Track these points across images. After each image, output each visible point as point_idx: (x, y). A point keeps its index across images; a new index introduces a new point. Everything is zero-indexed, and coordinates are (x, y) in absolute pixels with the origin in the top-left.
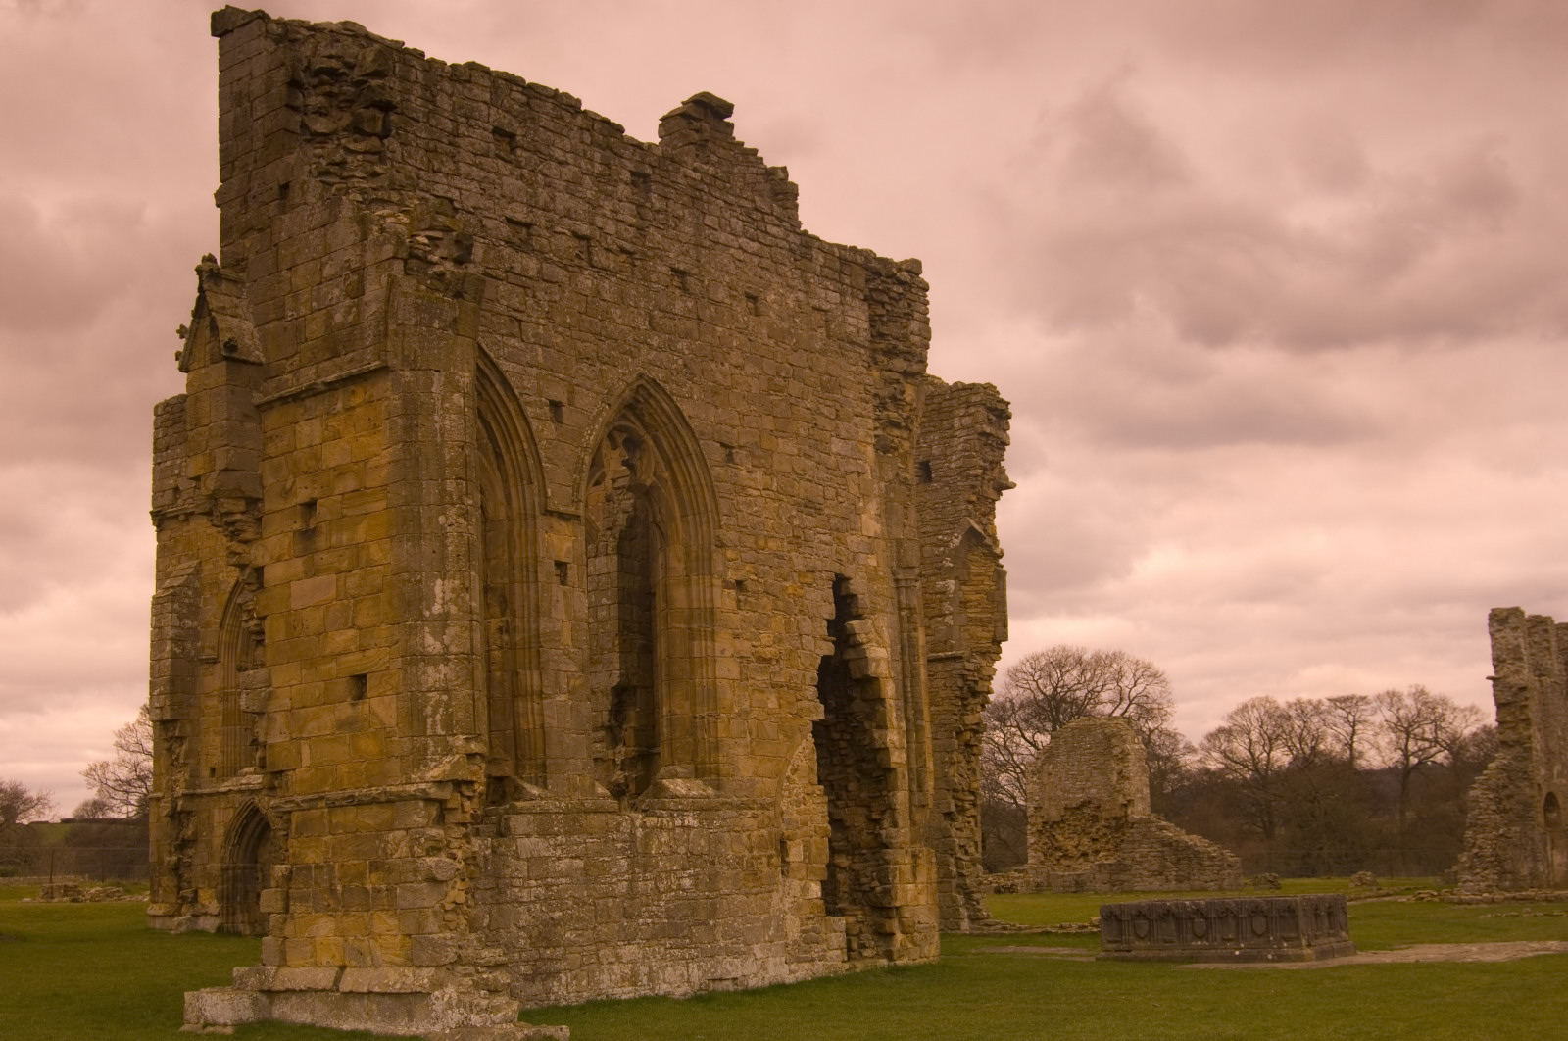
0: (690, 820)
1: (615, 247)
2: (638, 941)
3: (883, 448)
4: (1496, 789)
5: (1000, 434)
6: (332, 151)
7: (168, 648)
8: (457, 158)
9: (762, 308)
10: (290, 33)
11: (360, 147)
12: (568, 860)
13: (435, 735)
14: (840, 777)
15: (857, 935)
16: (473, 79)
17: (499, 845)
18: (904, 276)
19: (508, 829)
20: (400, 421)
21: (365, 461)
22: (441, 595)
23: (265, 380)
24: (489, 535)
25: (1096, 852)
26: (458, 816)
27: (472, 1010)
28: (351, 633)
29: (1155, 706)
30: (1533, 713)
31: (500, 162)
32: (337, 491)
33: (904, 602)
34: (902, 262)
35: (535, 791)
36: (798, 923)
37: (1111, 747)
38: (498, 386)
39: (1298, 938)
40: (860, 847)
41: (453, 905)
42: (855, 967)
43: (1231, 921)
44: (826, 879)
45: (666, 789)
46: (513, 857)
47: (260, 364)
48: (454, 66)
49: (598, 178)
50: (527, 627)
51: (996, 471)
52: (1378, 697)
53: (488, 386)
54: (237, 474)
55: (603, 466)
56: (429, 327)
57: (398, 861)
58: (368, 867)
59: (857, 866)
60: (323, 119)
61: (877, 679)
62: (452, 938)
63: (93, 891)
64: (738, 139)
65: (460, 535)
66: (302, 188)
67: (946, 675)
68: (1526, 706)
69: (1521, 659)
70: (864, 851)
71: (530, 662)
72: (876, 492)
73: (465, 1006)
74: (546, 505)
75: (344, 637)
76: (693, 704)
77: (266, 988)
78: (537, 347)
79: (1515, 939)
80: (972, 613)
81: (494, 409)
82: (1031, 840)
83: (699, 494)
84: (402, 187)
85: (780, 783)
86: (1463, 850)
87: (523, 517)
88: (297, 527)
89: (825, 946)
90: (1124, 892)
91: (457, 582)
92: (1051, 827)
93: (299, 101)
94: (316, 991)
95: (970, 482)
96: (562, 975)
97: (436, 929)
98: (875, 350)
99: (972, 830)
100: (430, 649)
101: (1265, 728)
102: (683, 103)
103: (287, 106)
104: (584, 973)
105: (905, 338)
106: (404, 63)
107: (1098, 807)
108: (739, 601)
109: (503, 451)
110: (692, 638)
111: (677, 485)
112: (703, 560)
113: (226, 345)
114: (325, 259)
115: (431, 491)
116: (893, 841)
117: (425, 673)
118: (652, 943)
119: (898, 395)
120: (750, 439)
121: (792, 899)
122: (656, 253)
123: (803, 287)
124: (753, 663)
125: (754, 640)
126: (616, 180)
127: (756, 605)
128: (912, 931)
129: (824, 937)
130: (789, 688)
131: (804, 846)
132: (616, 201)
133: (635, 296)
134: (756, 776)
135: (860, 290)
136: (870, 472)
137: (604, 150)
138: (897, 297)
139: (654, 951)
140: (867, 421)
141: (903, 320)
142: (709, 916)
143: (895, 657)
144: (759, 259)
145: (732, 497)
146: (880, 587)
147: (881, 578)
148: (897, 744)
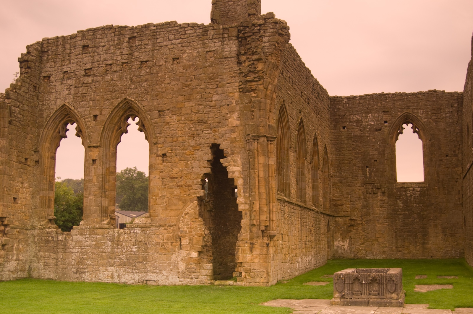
0: (137, 231)
1: (120, 63)
2: (114, 266)
8: (70, 59)
9: (181, 61)
12: (90, 242)
35: (81, 223)
36: (185, 265)
46: (71, 241)
49: (116, 45)
61: (234, 179)
72: (238, 109)
74: (88, 145)
85: (179, 218)
89: (198, 274)
96: (86, 273)
104: (94, 273)
108: (163, 160)
118: (119, 267)
119: (252, 70)
120: (172, 106)
121: (182, 257)
122: (136, 59)
123: (202, 46)
124: (169, 180)
125: (170, 172)
126: (122, 43)
127: (171, 160)
128: (250, 272)
129: (198, 271)
130: (185, 186)
131: (189, 239)
132: (122, 49)
133: (126, 75)
134: (168, 216)
135: (233, 37)
136: (234, 103)
137: (120, 35)
138: (257, 31)
139: (120, 269)
140: (234, 84)
141: (260, 39)
142: (144, 260)
143: (245, 170)
144: (181, 44)
145: (162, 127)
146: (237, 144)
147: (239, 141)
148: (243, 202)
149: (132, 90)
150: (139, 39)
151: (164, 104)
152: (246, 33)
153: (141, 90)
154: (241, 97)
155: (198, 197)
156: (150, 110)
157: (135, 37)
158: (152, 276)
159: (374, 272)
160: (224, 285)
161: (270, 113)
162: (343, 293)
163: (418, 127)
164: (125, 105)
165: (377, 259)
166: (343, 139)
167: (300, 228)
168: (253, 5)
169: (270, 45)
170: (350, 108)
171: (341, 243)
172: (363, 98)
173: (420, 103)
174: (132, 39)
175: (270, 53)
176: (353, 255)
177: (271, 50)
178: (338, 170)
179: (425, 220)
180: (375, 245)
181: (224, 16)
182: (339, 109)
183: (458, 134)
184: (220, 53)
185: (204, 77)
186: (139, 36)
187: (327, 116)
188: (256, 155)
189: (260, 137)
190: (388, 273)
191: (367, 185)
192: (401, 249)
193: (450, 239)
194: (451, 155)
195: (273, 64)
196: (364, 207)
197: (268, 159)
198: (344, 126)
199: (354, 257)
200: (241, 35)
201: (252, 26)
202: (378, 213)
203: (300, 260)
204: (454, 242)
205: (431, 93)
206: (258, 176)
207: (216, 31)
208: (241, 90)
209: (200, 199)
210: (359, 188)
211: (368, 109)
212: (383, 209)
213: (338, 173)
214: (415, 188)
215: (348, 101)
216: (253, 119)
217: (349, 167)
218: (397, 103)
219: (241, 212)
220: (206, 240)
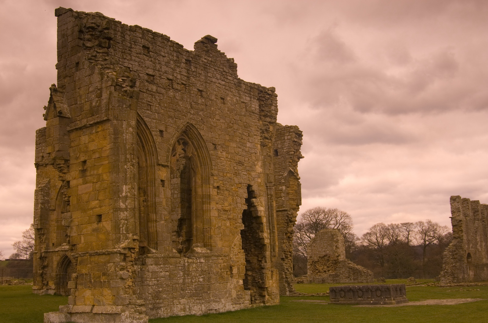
0: (202, 260)
1: (180, 83)
2: (186, 298)
3: (263, 145)
4: (452, 252)
5: (299, 141)
6: (93, 52)
7: (40, 206)
8: (131, 55)
9: (226, 102)
10: (80, 16)
11: (101, 51)
12: (164, 273)
13: (123, 233)
14: (249, 247)
15: (254, 296)
16: (137, 30)
17: (143, 268)
18: (270, 92)
19: (145, 263)
20: (113, 136)
21: (102, 148)
22: (125, 190)
23: (71, 123)
24: (140, 171)
25: (329, 271)
26: (130, 259)
27: (134, 319)
28: (97, 202)
29: (347, 225)
30: (464, 228)
31: (145, 56)
32: (93, 158)
33: (269, 193)
34: (269, 88)
35: (154, 251)
36: (235, 292)
37: (333, 238)
38: (143, 125)
39: (391, 298)
40: (255, 269)
41: (128, 286)
42: (253, 306)
43: (370, 292)
44: (244, 279)
45: (195, 251)
46: (147, 271)
47: (69, 118)
48: (131, 26)
49: (175, 61)
50: (152, 200)
51: (298, 153)
52: (416, 223)
53: (140, 126)
54: (62, 152)
55: (176, 150)
56: (122, 107)
57: (111, 272)
58: (102, 274)
59: (254, 275)
60: (90, 42)
61: (261, 217)
62: (128, 297)
63: (15, 282)
64: (218, 50)
65: (131, 171)
66: (83, 64)
67: (282, 216)
68: (461, 226)
69: (460, 212)
70: (256, 270)
71: (153, 211)
72: (261, 159)
73: (131, 318)
74: (158, 162)
75: (94, 203)
76: (203, 224)
77: (69, 312)
78: (156, 113)
79: (458, 298)
80: (290, 196)
81: (142, 132)
82: (308, 267)
83: (206, 159)
84: (114, 64)
85: (230, 249)
86: (442, 271)
87: (151, 166)
88: (80, 169)
89: (244, 300)
90: (337, 283)
91: (130, 186)
92: (315, 263)
93: (82, 37)
94: (85, 313)
95: (290, 156)
96: (162, 308)
97: (123, 294)
98: (260, 115)
99: (290, 264)
100: (122, 207)
101: (381, 233)
102: (202, 38)
103: (79, 38)
104: (169, 308)
105: (270, 112)
106: (115, 25)
107: (329, 257)
108: (218, 192)
109: (145, 145)
110: (203, 204)
111: (199, 157)
112: (207, 180)
113: (59, 112)
114: (90, 86)
115: (122, 158)
116: (265, 267)
117: (120, 214)
120: (222, 142)
121: (234, 285)
122: (193, 85)
123: (238, 96)
124: (222, 212)
125: (222, 204)
126: (181, 62)
127: (223, 194)
128: (271, 295)
129: (244, 296)
130: (233, 219)
131: (238, 268)
132: (180, 68)
133: (186, 98)
134: (223, 247)
135: (256, 97)
136: (259, 153)
138: (267, 99)
139: (191, 300)
140: (258, 137)
141: (270, 106)
142: (208, 290)
143: (266, 210)
144: (225, 87)
145: (216, 160)
146: (262, 188)
148: (267, 237)
149: (192, 115)
151: (216, 139)
154: (262, 150)
155: (241, 230)
156: (207, 141)
157: (190, 61)
158: (215, 305)
184: (250, 107)
185: (241, 123)
186: (194, 62)
201: (264, 93)
208: (260, 143)
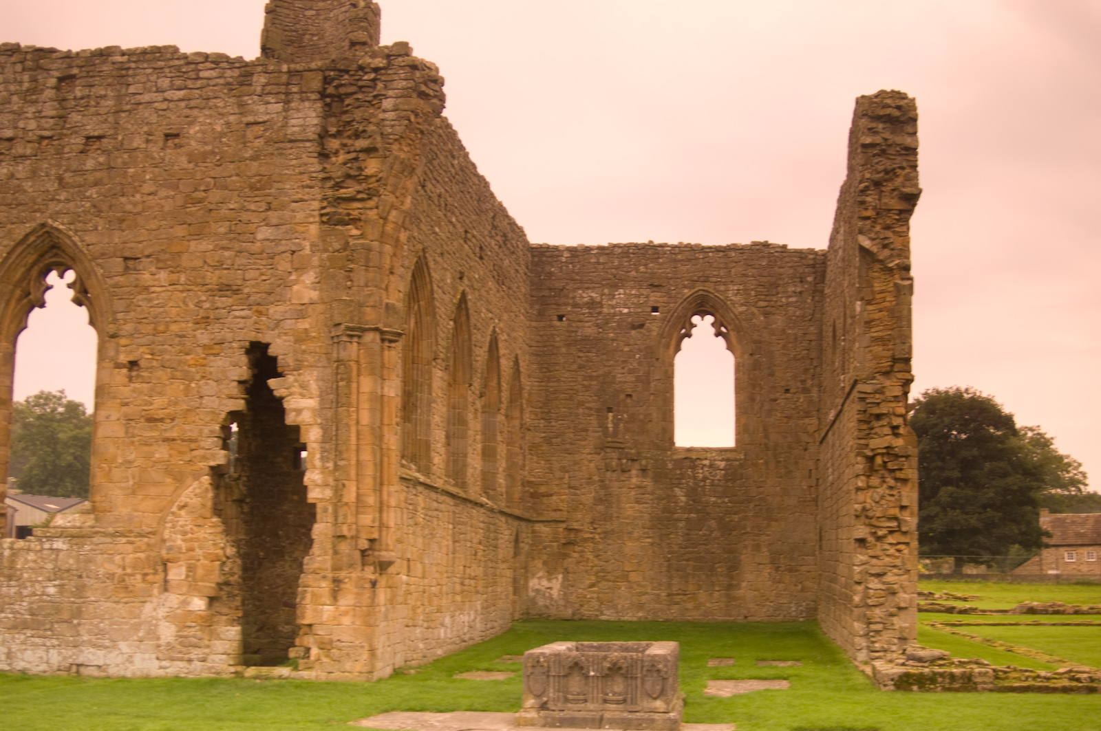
0: (59, 545)
1: (36, 137)
9: (183, 141)
44: (214, 595)
49: (25, 93)
61: (299, 427)
72: (315, 263)
85: (163, 516)
89: (206, 651)
108: (130, 379)
118: (12, 631)
119: (353, 173)
120: (157, 248)
121: (168, 610)
122: (75, 130)
123: (237, 111)
124: (143, 424)
125: (145, 405)
126: (42, 90)
127: (150, 378)
128: (329, 648)
129: (207, 642)
130: (183, 440)
131: (188, 567)
132: (41, 104)
133: (47, 168)
134: (136, 511)
135: (312, 92)
136: (308, 248)
137: (35, 70)
138: (370, 83)
139: (14, 638)
140: (310, 204)
141: (374, 102)
142: (74, 616)
143: (327, 406)
144: (186, 102)
145: (131, 297)
146: (311, 346)
147: (314, 337)
148: (319, 482)
149: (61, 205)
150: (84, 84)
151: (140, 242)
152: (342, 85)
153: (83, 206)
154: (323, 236)
155: (212, 468)
156: (103, 254)
157: (73, 77)
158: (93, 655)
159: (616, 650)
160: (267, 678)
161: (391, 277)
162: (545, 699)
163: (725, 323)
164: (41, 239)
165: (623, 621)
166: (557, 344)
167: (451, 547)
168: (362, 21)
169: (398, 117)
170: (577, 274)
171: (545, 583)
172: (607, 252)
173: (733, 270)
174: (67, 81)
175: (397, 137)
176: (570, 611)
177: (399, 129)
178: (544, 415)
179: (734, 533)
180: (620, 588)
181: (292, 42)
182: (551, 274)
183: (813, 343)
184: (279, 130)
185: (239, 182)
186: (84, 74)
187: (523, 290)
188: (354, 373)
189: (364, 330)
190: (647, 652)
191: (608, 450)
192: (678, 598)
193: (788, 577)
194: (795, 391)
195: (402, 163)
196: (598, 501)
197: (382, 383)
198: (560, 313)
199: (574, 614)
200: (330, 90)
201: (357, 71)
202: (629, 515)
203: (447, 620)
204: (796, 585)
205: (758, 250)
206: (358, 422)
207: (271, 75)
208: (325, 219)
209: (217, 473)
210: (589, 457)
211: (617, 277)
212: (641, 506)
213: (542, 421)
214: (715, 460)
215: (573, 256)
216: (350, 288)
217: (570, 408)
218: (682, 268)
219: (313, 506)
220: (226, 569)
